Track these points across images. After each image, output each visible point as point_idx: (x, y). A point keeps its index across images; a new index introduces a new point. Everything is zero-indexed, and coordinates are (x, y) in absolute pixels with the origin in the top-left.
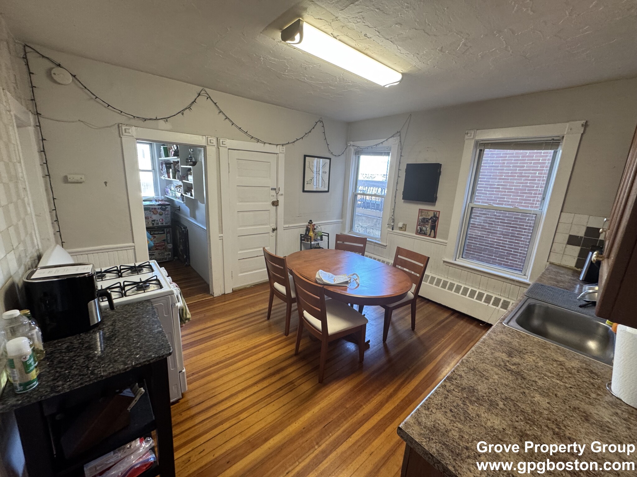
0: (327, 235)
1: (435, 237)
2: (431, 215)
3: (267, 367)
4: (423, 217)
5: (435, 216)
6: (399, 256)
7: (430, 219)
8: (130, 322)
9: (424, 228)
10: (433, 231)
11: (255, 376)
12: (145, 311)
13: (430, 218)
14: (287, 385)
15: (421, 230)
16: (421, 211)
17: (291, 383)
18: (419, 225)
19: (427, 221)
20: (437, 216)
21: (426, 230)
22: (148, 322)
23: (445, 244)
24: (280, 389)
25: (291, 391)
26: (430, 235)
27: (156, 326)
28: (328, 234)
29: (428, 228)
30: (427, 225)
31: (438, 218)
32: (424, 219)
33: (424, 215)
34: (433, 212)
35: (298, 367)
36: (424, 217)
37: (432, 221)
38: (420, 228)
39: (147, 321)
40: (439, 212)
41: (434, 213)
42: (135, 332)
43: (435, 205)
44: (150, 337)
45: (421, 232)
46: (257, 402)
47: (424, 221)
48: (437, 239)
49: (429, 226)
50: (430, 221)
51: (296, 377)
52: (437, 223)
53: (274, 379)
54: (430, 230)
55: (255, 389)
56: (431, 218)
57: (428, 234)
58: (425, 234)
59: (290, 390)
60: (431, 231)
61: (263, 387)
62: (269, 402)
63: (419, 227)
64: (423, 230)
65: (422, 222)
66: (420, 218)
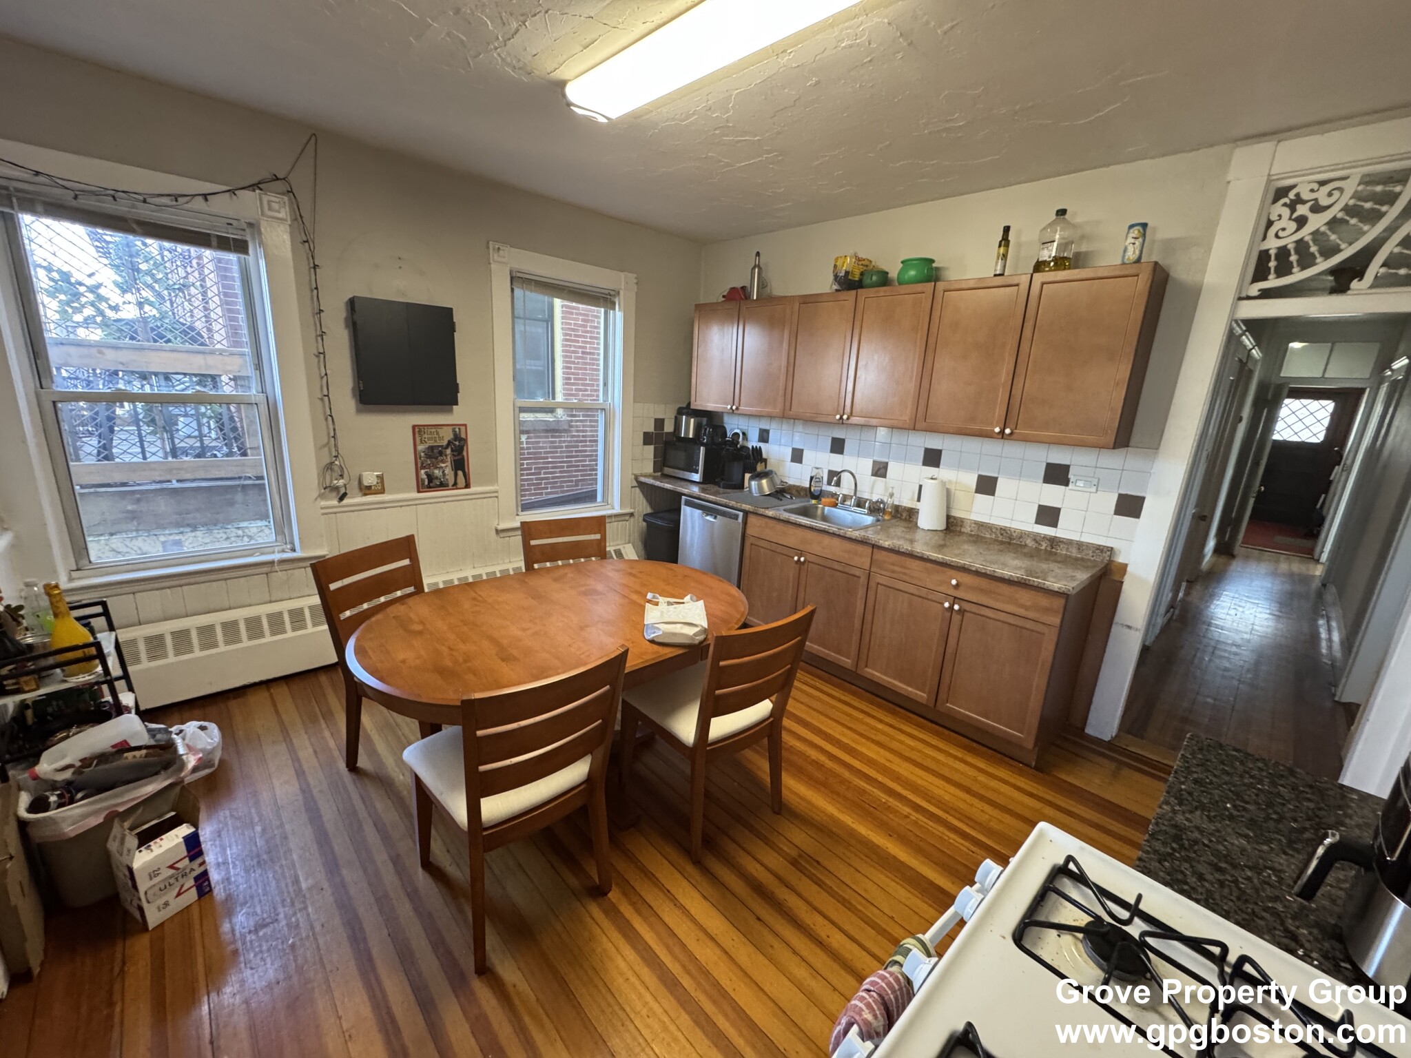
0: (99, 609)
1: (467, 486)
2: (447, 435)
3: (758, 926)
4: (427, 445)
5: (457, 437)
6: (533, 543)
7: (447, 447)
8: (1249, 847)
9: (436, 472)
10: (460, 473)
11: (795, 952)
12: (1182, 847)
13: (445, 443)
14: (802, 870)
15: (431, 478)
16: (417, 430)
17: (794, 863)
18: (423, 468)
19: (441, 453)
20: (463, 436)
21: (444, 475)
22: (1196, 808)
23: (494, 495)
24: (819, 883)
25: (818, 862)
26: (455, 484)
27: (1183, 787)
28: (104, 604)
29: (446, 469)
30: (443, 461)
31: (465, 440)
32: (431, 448)
33: (429, 439)
34: (450, 429)
35: (741, 852)
36: (431, 443)
37: (452, 451)
38: (427, 474)
39: (1198, 813)
40: (465, 425)
41: (454, 431)
42: (1245, 809)
43: (451, 411)
44: (1215, 776)
45: (431, 484)
46: (873, 928)
47: (434, 454)
48: (473, 489)
49: (449, 464)
50: (449, 451)
51: (776, 855)
52: (465, 453)
53: (792, 901)
54: (452, 473)
55: (837, 940)
56: (449, 443)
57: (451, 482)
58: (443, 485)
59: (815, 864)
60: (456, 475)
61: (826, 922)
62: (864, 902)
63: (423, 472)
64: (437, 478)
65: (428, 456)
66: (421, 447)
